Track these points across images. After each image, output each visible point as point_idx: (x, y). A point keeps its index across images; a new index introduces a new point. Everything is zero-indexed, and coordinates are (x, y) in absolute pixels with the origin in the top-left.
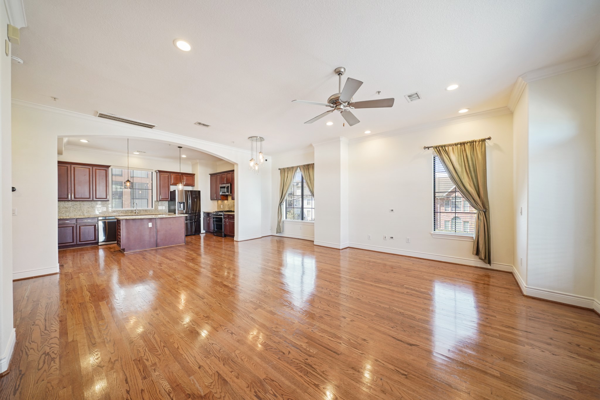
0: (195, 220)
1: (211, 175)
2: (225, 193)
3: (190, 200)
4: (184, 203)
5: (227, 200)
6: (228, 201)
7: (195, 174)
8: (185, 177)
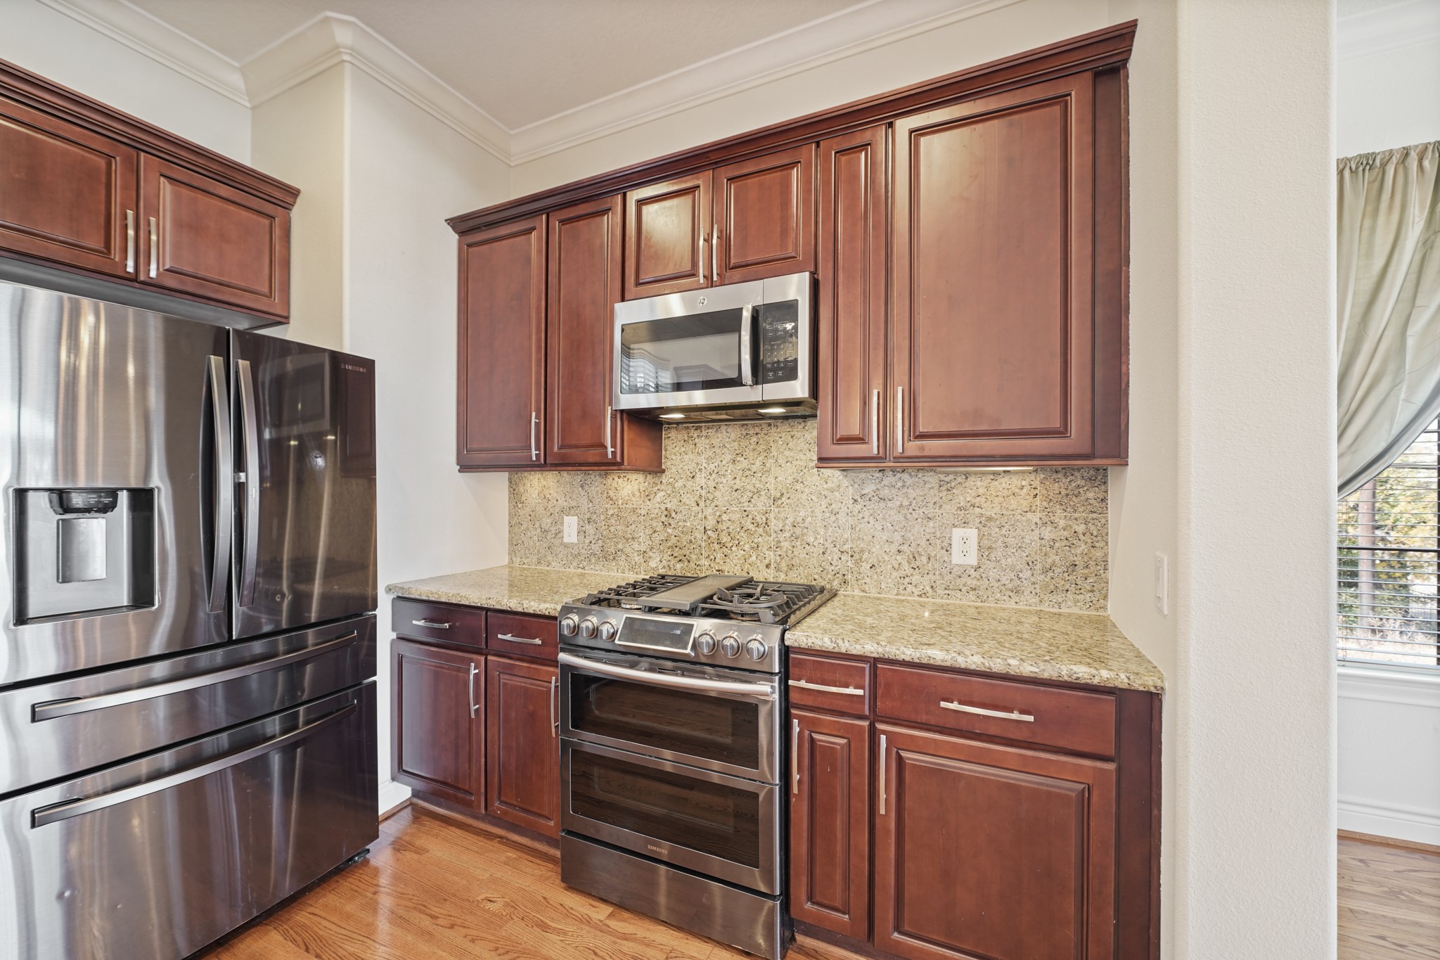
0: (290, 726)
1: (466, 226)
2: (736, 382)
3: (240, 465)
4: (142, 500)
5: (655, 468)
6: (664, 479)
7: (294, 193)
8: (166, 188)
